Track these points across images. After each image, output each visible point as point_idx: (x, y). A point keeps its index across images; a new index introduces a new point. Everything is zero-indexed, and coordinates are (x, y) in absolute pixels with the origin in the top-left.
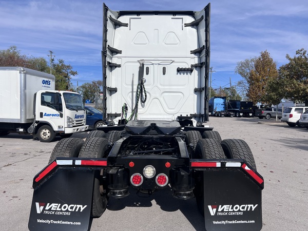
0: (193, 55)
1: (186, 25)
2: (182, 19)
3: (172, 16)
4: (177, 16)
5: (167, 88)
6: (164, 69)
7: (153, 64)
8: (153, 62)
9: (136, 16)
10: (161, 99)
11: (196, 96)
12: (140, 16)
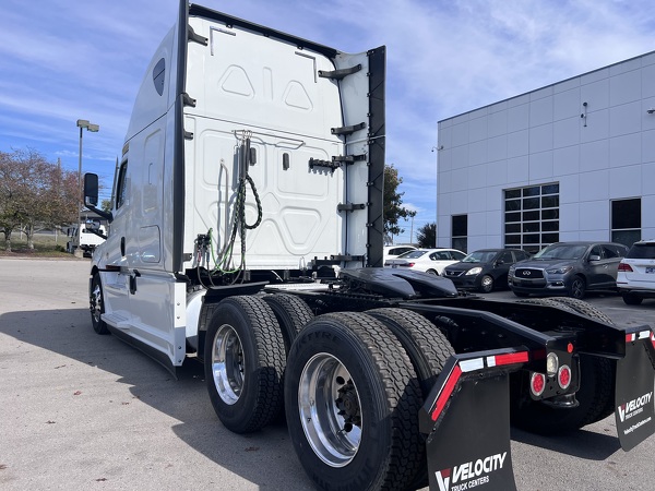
0: (335, 138)
1: (322, 74)
2: (314, 59)
3: (295, 49)
4: (304, 52)
5: (292, 199)
6: (286, 157)
7: (264, 143)
8: (265, 139)
9: (223, 27)
10: (280, 222)
11: (341, 219)
12: (234, 30)
